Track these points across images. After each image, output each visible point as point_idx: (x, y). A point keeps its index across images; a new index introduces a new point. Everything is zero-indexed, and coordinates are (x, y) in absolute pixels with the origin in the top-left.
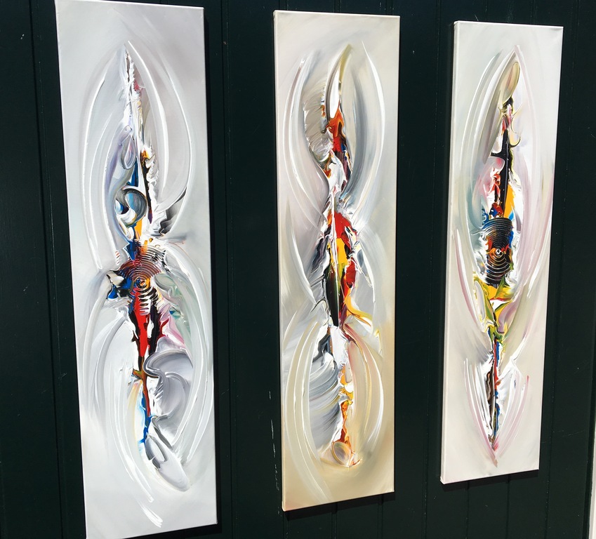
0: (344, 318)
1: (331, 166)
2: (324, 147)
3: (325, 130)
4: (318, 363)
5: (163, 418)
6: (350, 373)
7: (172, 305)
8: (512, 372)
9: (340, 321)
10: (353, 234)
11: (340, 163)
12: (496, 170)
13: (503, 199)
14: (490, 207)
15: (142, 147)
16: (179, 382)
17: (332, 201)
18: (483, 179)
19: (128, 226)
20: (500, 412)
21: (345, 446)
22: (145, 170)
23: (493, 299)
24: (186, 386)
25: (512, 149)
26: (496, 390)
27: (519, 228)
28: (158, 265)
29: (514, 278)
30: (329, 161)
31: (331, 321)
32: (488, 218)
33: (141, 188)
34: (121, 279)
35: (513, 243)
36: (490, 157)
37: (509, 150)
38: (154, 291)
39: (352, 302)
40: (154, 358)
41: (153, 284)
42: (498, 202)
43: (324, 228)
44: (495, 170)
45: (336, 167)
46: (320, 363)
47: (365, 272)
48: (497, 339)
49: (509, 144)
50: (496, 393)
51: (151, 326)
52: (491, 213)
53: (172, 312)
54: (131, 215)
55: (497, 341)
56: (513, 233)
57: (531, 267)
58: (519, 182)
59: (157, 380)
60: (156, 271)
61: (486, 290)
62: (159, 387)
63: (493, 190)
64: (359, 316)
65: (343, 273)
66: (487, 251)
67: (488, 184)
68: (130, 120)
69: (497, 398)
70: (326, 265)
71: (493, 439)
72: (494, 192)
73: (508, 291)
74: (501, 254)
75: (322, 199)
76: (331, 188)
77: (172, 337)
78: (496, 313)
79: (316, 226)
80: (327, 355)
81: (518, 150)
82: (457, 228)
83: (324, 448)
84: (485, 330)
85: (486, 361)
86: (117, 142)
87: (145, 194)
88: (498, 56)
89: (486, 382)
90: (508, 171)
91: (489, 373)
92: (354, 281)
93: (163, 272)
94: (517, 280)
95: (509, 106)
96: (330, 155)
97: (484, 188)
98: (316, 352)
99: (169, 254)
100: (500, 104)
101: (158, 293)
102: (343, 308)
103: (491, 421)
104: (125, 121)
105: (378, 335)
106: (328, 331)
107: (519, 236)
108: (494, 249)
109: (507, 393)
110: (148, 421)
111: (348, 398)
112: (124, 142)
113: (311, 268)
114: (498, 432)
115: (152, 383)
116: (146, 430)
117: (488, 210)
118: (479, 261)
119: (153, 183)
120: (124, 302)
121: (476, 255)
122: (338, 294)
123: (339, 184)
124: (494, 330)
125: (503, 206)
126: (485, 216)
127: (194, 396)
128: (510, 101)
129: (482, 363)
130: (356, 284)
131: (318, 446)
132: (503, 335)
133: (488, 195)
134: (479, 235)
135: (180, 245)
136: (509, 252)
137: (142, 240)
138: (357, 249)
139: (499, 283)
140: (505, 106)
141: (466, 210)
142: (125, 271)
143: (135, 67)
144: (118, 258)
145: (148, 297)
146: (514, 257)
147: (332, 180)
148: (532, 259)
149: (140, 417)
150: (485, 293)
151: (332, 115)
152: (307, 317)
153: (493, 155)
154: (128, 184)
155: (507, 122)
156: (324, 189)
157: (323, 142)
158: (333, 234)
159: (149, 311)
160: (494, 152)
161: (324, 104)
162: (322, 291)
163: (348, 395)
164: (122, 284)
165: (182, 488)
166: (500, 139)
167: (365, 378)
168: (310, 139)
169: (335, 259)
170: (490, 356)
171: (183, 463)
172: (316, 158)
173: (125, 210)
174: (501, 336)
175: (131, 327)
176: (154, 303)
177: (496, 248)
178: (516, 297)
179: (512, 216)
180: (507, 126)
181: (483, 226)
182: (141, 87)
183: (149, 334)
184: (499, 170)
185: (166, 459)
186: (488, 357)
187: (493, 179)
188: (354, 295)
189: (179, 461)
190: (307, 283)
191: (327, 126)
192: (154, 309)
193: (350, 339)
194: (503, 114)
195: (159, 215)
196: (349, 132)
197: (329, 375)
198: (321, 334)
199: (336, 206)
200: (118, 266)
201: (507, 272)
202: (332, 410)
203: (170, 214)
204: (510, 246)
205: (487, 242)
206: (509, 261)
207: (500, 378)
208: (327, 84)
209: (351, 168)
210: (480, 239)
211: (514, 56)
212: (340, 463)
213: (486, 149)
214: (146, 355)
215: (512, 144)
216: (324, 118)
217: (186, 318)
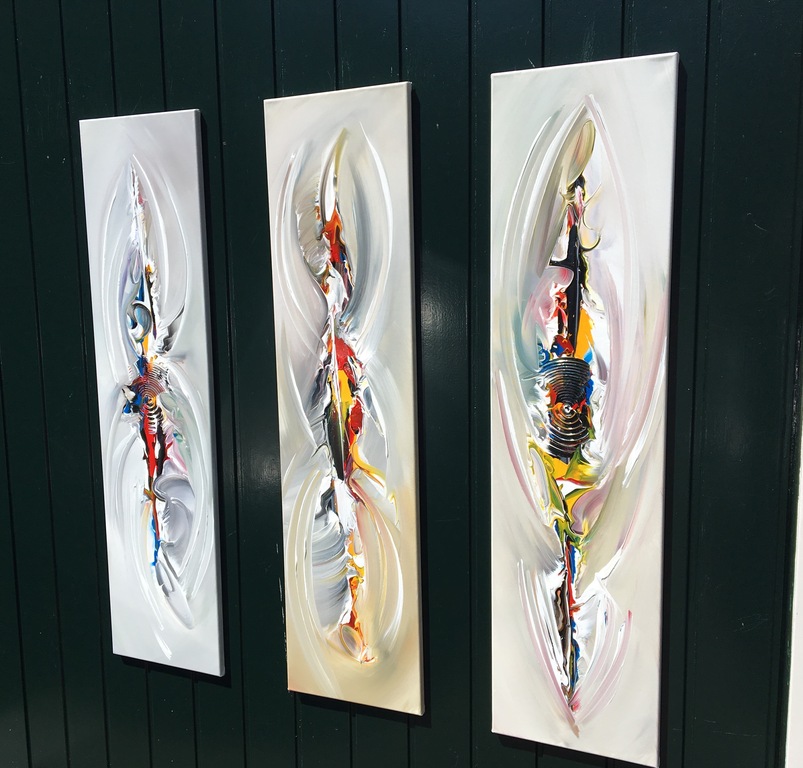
0: (351, 471)
1: (329, 280)
2: (320, 257)
3: (321, 236)
4: (321, 522)
5: (170, 545)
6: (359, 542)
7: (176, 427)
8: (600, 597)
9: (345, 474)
10: (358, 365)
11: (340, 276)
12: (560, 286)
13: (573, 328)
14: (551, 341)
15: (147, 261)
16: (182, 510)
17: (331, 322)
18: (538, 299)
19: (137, 341)
20: (581, 653)
21: (356, 634)
22: (150, 285)
23: (561, 479)
24: (190, 516)
25: (585, 255)
26: (571, 618)
27: (603, 375)
28: (163, 384)
29: (597, 451)
30: (327, 274)
31: (335, 473)
32: (548, 357)
33: (146, 303)
34: (133, 394)
35: (593, 398)
36: (548, 266)
37: (580, 256)
38: (160, 410)
39: (360, 451)
40: (161, 480)
41: (159, 404)
42: (565, 334)
43: (323, 356)
44: (557, 285)
45: (335, 281)
46: (324, 522)
47: (374, 415)
48: (570, 543)
49: (581, 247)
50: (573, 624)
51: (158, 447)
52: (553, 350)
53: (175, 435)
54: (140, 329)
55: (571, 543)
56: (592, 383)
57: (629, 439)
58: (600, 305)
59: (164, 504)
60: (161, 390)
61: (549, 464)
62: (167, 512)
63: (555, 315)
64: (368, 472)
65: (348, 414)
66: (548, 406)
67: (547, 307)
68: (137, 234)
69: (573, 631)
70: (327, 401)
71: (570, 692)
72: (556, 318)
73: (589, 471)
74: (572, 412)
75: (320, 320)
76: (329, 307)
77: (176, 462)
78: (567, 501)
79: (314, 353)
80: (331, 513)
81: (597, 255)
82: (499, 368)
83: (330, 629)
84: (550, 523)
85: (553, 570)
86: (127, 257)
87: (150, 309)
88: (556, 115)
89: (555, 602)
90: (580, 288)
91: (559, 589)
92: (361, 426)
93: (167, 392)
94: (603, 455)
95: (578, 189)
96: (328, 267)
97: (541, 312)
98: (318, 508)
99: (172, 373)
100: (563, 187)
101: (163, 413)
102: (349, 458)
103: (565, 664)
104: (132, 236)
105: (393, 501)
106: (332, 484)
107: (604, 387)
108: (560, 404)
109: (593, 628)
110: (158, 544)
111: (358, 573)
112: (133, 257)
113: (310, 403)
114: (578, 684)
115: (160, 506)
116: (156, 554)
117: (548, 344)
118: (535, 419)
119: (156, 298)
120: (136, 417)
121: (531, 410)
122: (342, 440)
123: (339, 302)
124: (564, 526)
125: (572, 341)
126: (544, 354)
127: (196, 529)
128: (581, 181)
129: (548, 573)
130: (364, 430)
131: (324, 624)
132: (582, 537)
133: (546, 323)
134: (535, 382)
135: (181, 364)
136: (586, 412)
137: (149, 356)
138: (363, 385)
139: (571, 456)
140: (572, 189)
141: (513, 344)
142: (136, 386)
143: (139, 181)
144: (131, 374)
145: (154, 416)
146: (595, 420)
147: (331, 297)
148: (629, 425)
149: (151, 540)
150: (548, 468)
151: (328, 218)
152: (307, 462)
153: (553, 263)
154: (137, 299)
155: (576, 213)
156: (322, 308)
157: (319, 251)
158: (334, 365)
159: (155, 430)
160: (555, 259)
161: (318, 204)
162: (324, 433)
163: (359, 571)
164: (135, 399)
165: (188, 625)
166: (564, 241)
167: (378, 554)
168: (305, 247)
169: (337, 395)
170: (560, 565)
171: (188, 598)
172: (312, 269)
173: (134, 325)
174: (577, 539)
175: (141, 444)
176: (160, 422)
177: (564, 403)
178: (603, 482)
179: (590, 357)
180: (576, 220)
181: (540, 369)
182: (144, 200)
183: (157, 456)
184: (564, 287)
185: (173, 590)
186: (556, 565)
187: (554, 299)
188: (362, 444)
189: (184, 594)
190: (307, 423)
191: (323, 231)
192: (160, 428)
193: (358, 499)
194: (567, 202)
195: (162, 332)
196: (349, 238)
197: (334, 539)
198: (324, 487)
199: (337, 329)
200: (130, 381)
201: (583, 441)
202: (339, 584)
203: (171, 330)
204: (588, 401)
205: (547, 392)
206: (588, 425)
207: (578, 602)
208: (320, 180)
209: (353, 282)
210: (537, 387)
211: (585, 112)
212: (350, 653)
213: (541, 256)
214: (155, 476)
215: (585, 246)
216: (319, 222)
217: (187, 443)
